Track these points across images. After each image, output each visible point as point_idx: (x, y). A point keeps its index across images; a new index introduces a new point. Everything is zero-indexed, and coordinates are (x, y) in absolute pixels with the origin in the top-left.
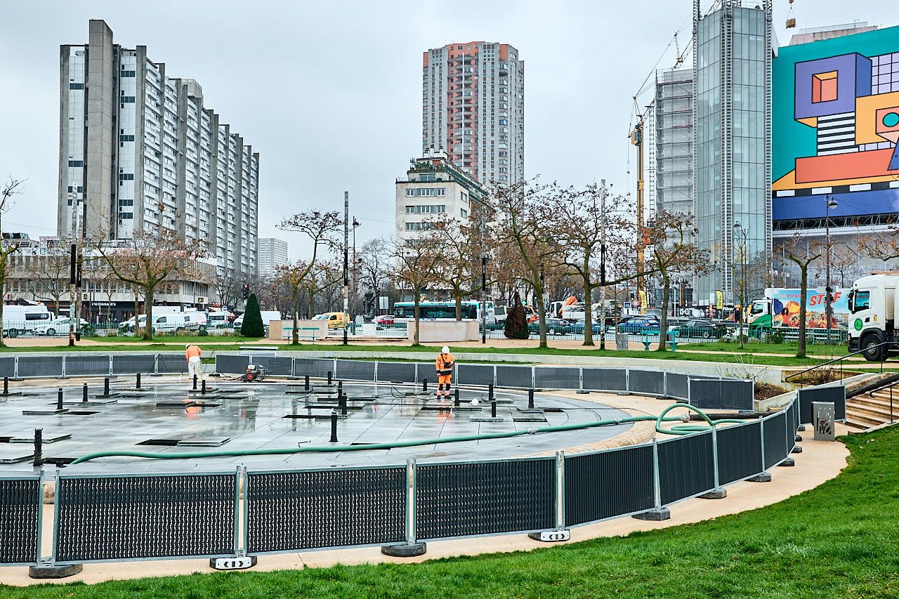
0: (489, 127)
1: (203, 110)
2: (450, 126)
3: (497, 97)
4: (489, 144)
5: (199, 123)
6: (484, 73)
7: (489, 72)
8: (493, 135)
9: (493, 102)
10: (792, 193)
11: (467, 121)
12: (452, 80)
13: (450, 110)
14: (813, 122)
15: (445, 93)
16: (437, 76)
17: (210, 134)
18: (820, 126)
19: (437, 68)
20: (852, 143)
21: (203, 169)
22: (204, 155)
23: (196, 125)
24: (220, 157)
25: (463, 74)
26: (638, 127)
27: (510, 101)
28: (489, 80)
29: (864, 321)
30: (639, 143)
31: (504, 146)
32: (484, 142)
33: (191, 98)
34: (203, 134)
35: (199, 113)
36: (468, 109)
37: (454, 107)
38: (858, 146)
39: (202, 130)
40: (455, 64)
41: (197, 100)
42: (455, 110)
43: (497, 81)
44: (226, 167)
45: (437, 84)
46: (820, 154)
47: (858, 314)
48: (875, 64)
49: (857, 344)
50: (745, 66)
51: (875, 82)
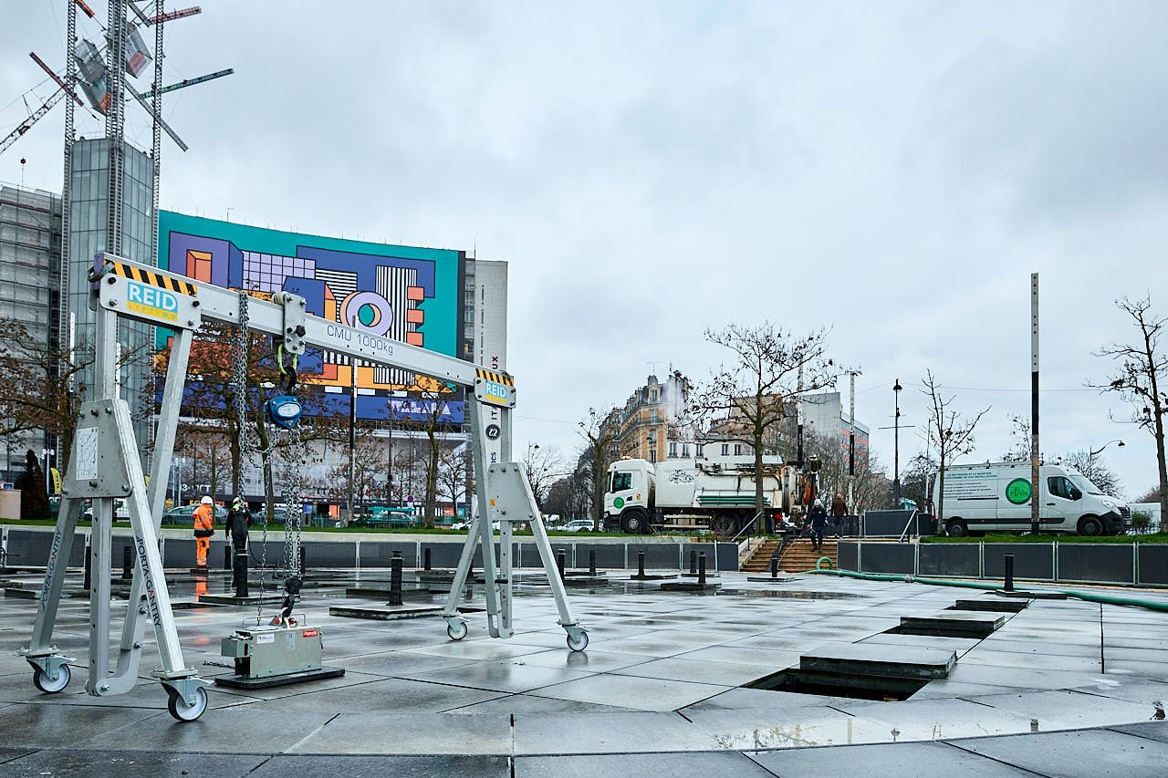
29: (625, 499)
47: (619, 494)
48: (246, 258)
49: (617, 521)
50: (134, 216)
51: (245, 277)
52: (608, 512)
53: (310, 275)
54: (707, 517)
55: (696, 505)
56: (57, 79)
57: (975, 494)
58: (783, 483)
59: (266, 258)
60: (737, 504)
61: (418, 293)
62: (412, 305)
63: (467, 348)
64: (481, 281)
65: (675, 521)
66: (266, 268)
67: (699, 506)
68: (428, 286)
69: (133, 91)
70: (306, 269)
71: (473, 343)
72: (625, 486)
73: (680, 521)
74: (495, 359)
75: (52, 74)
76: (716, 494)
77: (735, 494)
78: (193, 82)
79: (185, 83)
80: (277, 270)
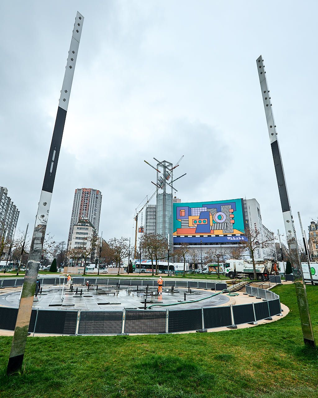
0: (91, 211)
1: (7, 197)
2: (81, 210)
3: (95, 204)
4: (91, 216)
5: (5, 201)
6: (92, 196)
7: (93, 197)
8: (92, 213)
9: (93, 205)
10: (176, 236)
11: (86, 209)
12: (83, 198)
13: (81, 205)
14: (180, 220)
15: (80, 201)
16: (79, 196)
17: (7, 204)
18: (182, 221)
19: (79, 194)
20: (188, 226)
21: (3, 215)
22: (4, 210)
23: (4, 201)
24: (9, 212)
25: (86, 196)
26: (136, 216)
27: (98, 205)
28: (93, 199)
29: (229, 269)
30: (137, 221)
31: (95, 217)
32: (90, 215)
33: (4, 193)
34: (5, 204)
35: (6, 198)
36: (86, 206)
37: (82, 205)
38: (189, 227)
39: (5, 203)
40: (84, 193)
41: (6, 194)
42: (83, 206)
43: (95, 199)
44: (9, 214)
45: (78, 198)
46: (182, 228)
47: (227, 268)
48: (192, 209)
49: (228, 275)
50: (168, 206)
51: (192, 213)
52: (226, 273)
53: (206, 210)
54: (248, 275)
56: (155, 185)
59: (196, 209)
61: (232, 211)
62: (231, 213)
63: (247, 222)
64: (248, 204)
65: (240, 275)
66: (196, 211)
67: (244, 272)
68: (235, 209)
69: (167, 183)
70: (205, 209)
71: (248, 220)
72: (229, 266)
74: (255, 224)
75: (154, 184)
78: (179, 178)
79: (177, 179)
80: (199, 211)
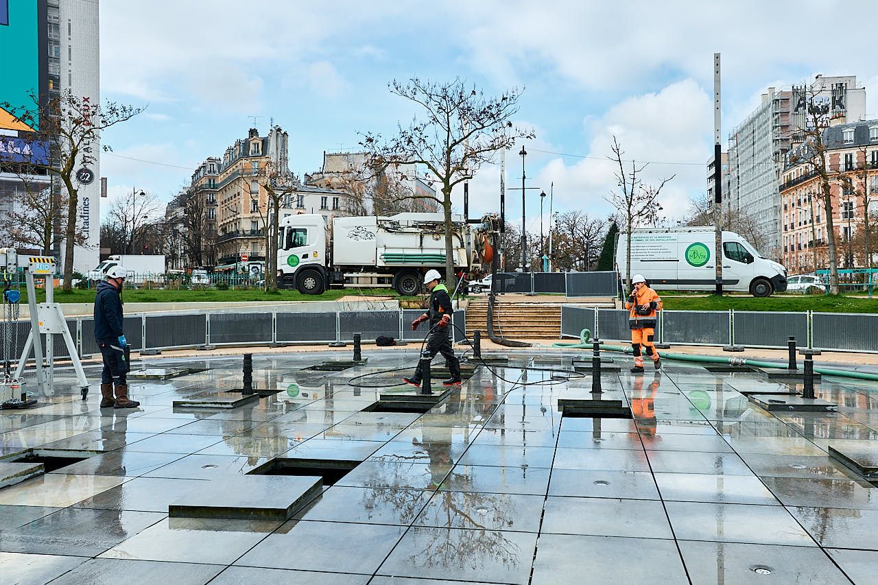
29: (300, 256)
47: (293, 251)
49: (292, 280)
52: (281, 271)
54: (390, 275)
55: (380, 263)
57: (656, 256)
58: (464, 241)
60: (423, 262)
63: (51, 85)
64: (66, 14)
65: (355, 280)
67: (383, 265)
71: (59, 80)
73: (362, 280)
74: (86, 100)
76: (400, 252)
77: (419, 252)
